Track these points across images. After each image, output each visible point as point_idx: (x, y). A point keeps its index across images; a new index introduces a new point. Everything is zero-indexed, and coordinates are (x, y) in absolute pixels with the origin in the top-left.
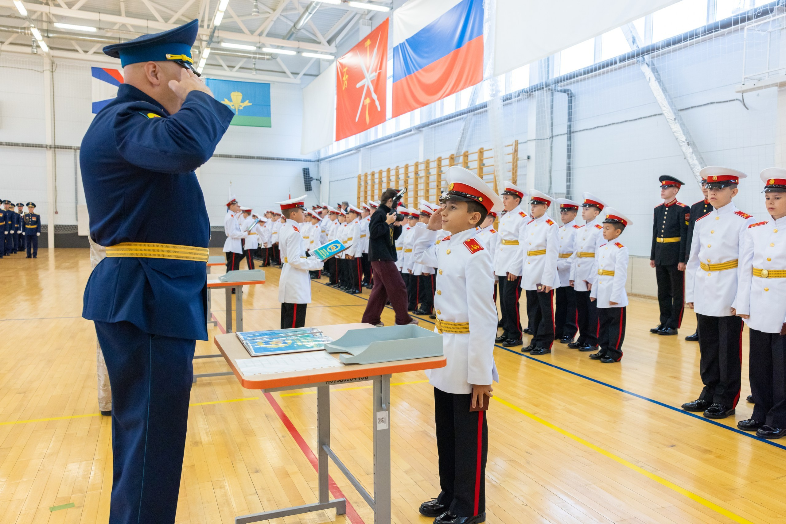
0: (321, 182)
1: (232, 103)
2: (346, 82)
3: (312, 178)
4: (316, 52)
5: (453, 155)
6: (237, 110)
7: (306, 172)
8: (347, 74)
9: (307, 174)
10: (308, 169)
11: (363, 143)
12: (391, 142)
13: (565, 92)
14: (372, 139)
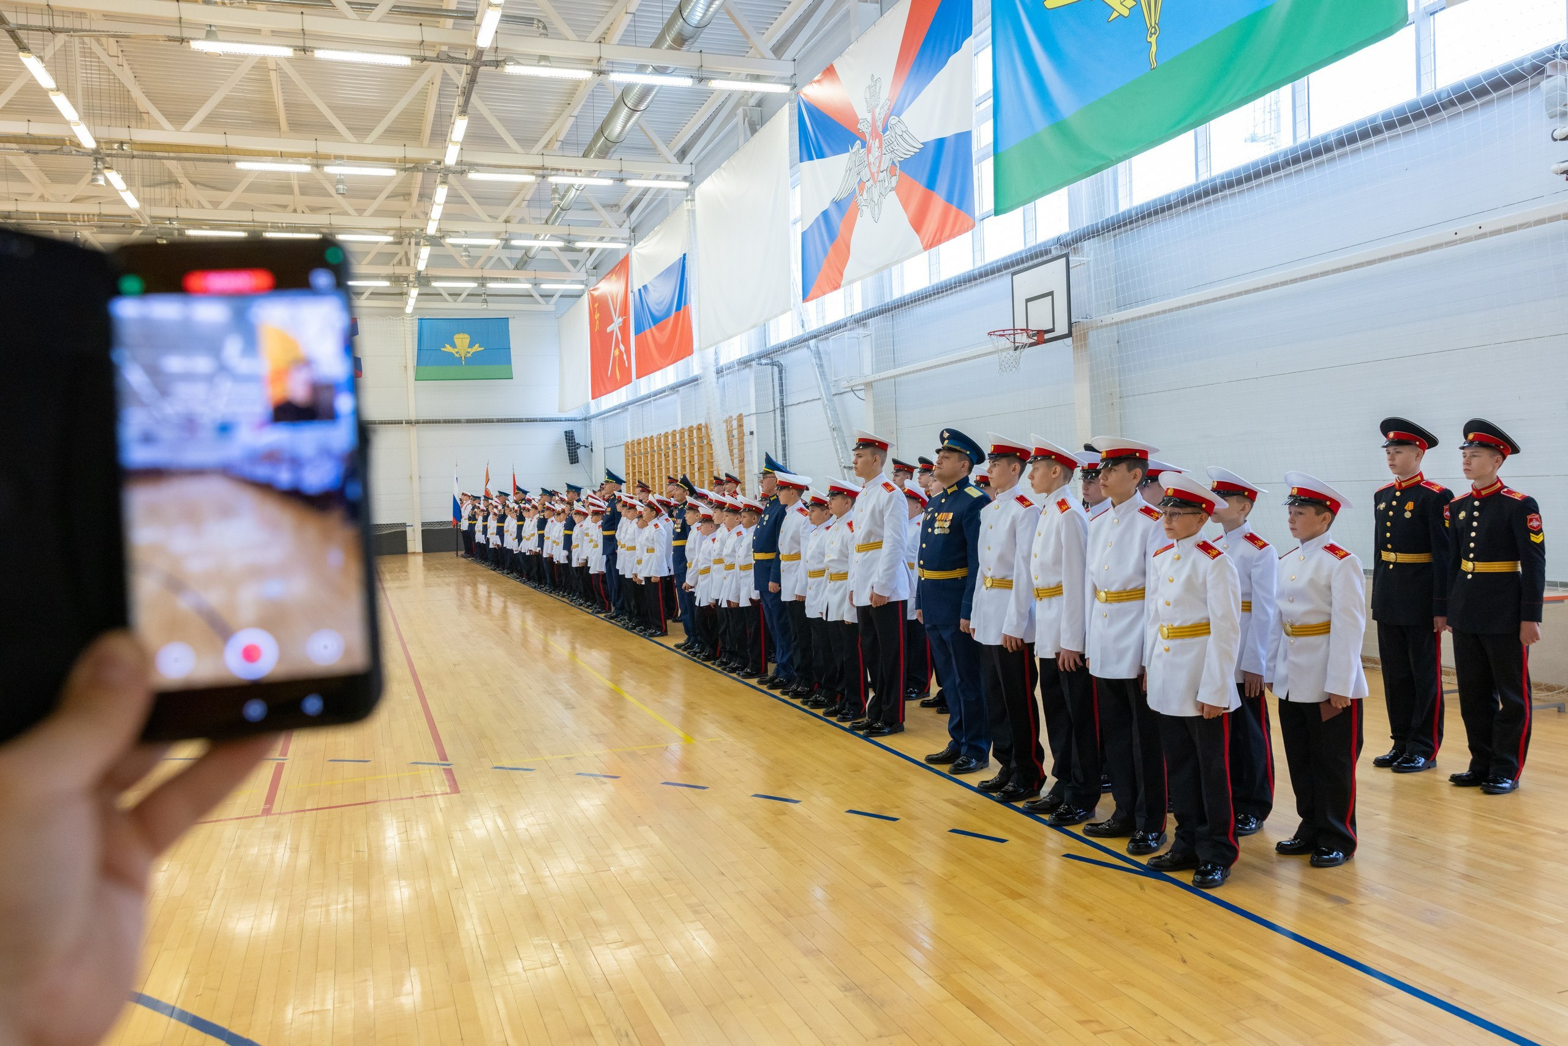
0: (592, 449)
1: (456, 350)
2: (597, 322)
3: (578, 444)
4: (562, 282)
5: (700, 425)
6: (463, 359)
7: (569, 436)
8: (598, 312)
9: (569, 440)
10: (572, 432)
11: (631, 398)
12: (650, 402)
13: (773, 364)
14: (644, 392)
